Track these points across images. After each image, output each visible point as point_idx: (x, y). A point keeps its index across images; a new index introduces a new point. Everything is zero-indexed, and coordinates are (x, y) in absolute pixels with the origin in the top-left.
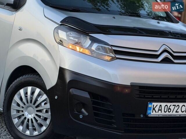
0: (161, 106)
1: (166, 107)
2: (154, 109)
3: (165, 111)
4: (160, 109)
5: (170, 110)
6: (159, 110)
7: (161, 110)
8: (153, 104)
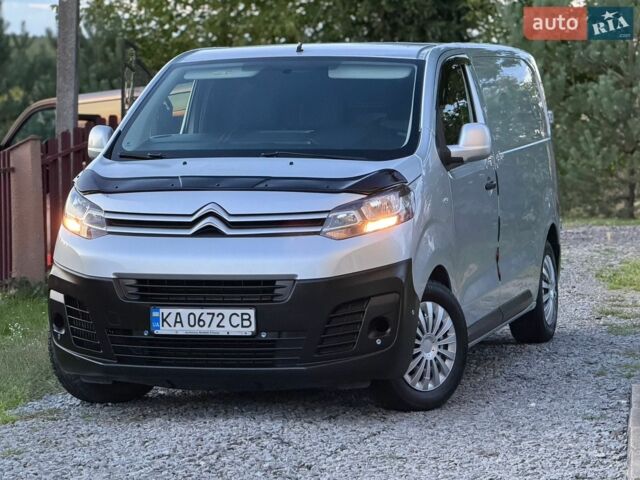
0: (178, 314)
1: (192, 316)
2: (164, 320)
3: (192, 323)
4: (178, 320)
5: (201, 323)
6: (176, 322)
7: (181, 322)
8: (162, 310)
